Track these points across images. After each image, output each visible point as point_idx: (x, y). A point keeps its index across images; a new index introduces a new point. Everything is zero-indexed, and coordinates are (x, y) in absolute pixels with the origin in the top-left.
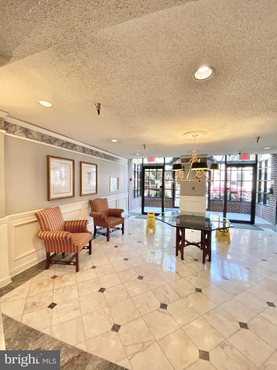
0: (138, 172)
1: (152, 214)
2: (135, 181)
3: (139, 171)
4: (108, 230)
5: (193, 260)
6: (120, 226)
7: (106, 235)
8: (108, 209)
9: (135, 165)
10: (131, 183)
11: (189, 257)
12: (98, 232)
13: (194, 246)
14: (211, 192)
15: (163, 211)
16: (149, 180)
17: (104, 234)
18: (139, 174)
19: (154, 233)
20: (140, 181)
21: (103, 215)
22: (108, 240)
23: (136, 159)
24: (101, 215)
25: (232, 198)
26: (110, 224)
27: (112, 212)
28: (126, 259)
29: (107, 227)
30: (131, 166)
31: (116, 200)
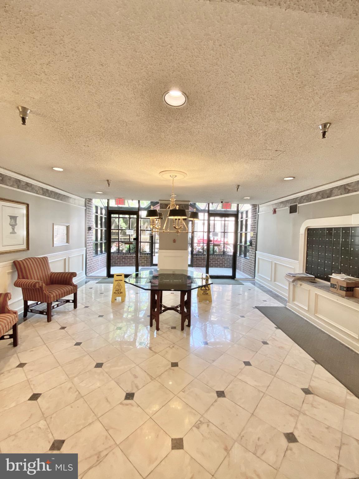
0: (101, 218)
1: (121, 275)
2: (97, 231)
3: (104, 216)
4: (49, 305)
5: (170, 328)
6: (71, 297)
7: (45, 313)
8: (49, 273)
9: (97, 207)
10: (91, 233)
11: (166, 326)
12: (31, 310)
13: (173, 311)
14: (195, 245)
15: (137, 270)
16: (119, 230)
17: (41, 313)
18: (103, 220)
19: (123, 301)
20: (105, 230)
21: (39, 282)
22: (49, 320)
23: (98, 200)
24: (36, 283)
25: (216, 251)
26: (52, 296)
27: (56, 278)
28: (78, 344)
29: (47, 301)
30: (90, 209)
31: (65, 259)
